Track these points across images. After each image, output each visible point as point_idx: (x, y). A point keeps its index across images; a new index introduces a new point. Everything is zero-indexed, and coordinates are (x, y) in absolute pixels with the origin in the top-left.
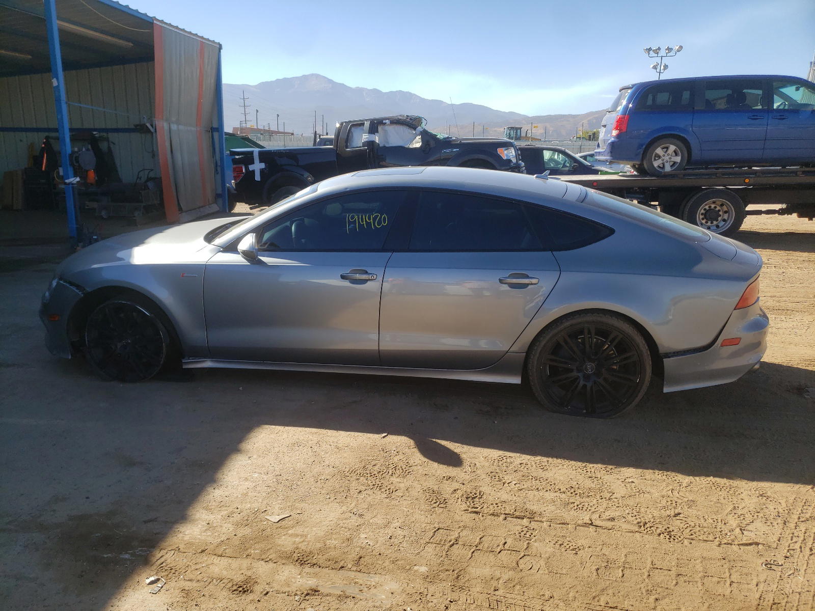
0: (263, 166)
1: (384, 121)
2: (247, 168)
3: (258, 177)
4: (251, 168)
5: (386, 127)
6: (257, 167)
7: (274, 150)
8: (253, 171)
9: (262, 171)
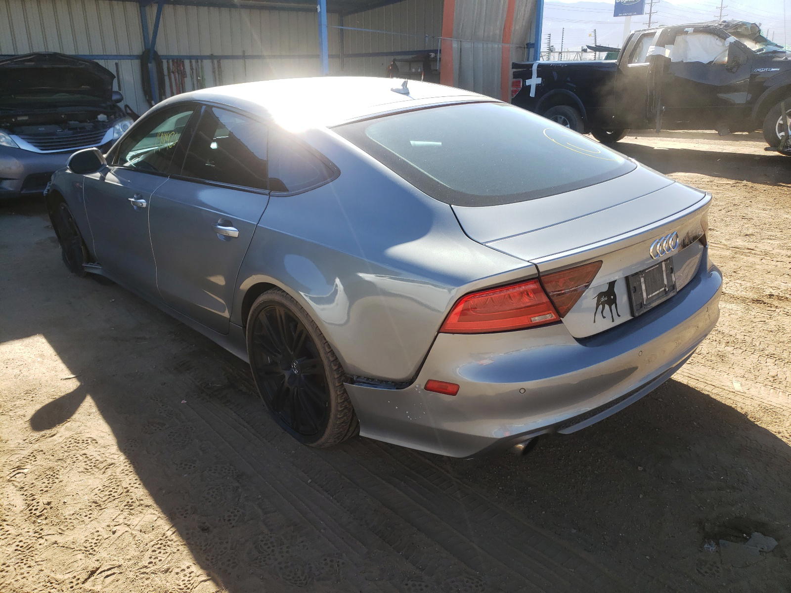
0: (539, 81)
1: (686, 29)
2: (524, 82)
3: (532, 94)
4: (528, 82)
5: (688, 37)
6: (534, 81)
7: (553, 64)
8: (530, 86)
9: (538, 86)
